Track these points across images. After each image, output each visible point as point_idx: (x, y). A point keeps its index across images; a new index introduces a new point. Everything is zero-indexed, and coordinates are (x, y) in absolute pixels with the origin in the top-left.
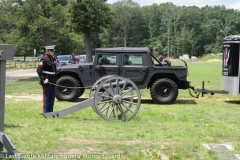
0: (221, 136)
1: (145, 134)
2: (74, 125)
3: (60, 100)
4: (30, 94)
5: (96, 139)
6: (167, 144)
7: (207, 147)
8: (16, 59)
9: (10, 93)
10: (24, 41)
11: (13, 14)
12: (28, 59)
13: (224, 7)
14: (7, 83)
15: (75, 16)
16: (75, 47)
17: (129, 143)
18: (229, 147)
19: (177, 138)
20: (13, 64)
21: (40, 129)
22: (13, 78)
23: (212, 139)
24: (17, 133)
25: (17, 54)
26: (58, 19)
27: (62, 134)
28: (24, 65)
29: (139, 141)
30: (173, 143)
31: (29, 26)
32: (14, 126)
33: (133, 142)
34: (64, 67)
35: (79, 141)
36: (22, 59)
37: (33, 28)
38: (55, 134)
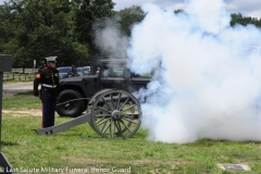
0: (236, 156)
1: (154, 153)
2: (77, 143)
3: (62, 115)
4: (30, 109)
5: (101, 158)
6: (178, 163)
7: (222, 167)
8: (14, 70)
9: (7, 108)
10: (23, 51)
11: (11, 21)
12: (27, 70)
13: (240, 15)
14: (5, 96)
15: (78, 24)
16: (79, 58)
17: (136, 163)
18: (246, 167)
19: (189, 157)
20: (11, 77)
21: (40, 147)
22: (11, 92)
23: (227, 158)
24: (14, 151)
25: (16, 66)
26: (60, 28)
27: (63, 153)
28: (22, 77)
29: (147, 161)
30: (185, 163)
31: (29, 35)
32: (11, 144)
33: (141, 162)
34: (66, 80)
35: (82, 161)
36: (20, 70)
37: (33, 37)
38: (56, 153)
